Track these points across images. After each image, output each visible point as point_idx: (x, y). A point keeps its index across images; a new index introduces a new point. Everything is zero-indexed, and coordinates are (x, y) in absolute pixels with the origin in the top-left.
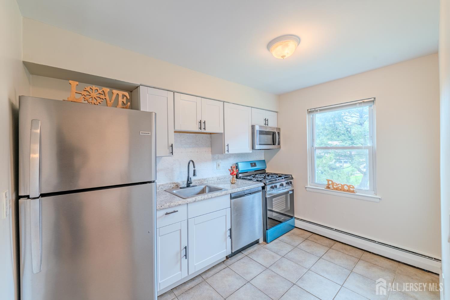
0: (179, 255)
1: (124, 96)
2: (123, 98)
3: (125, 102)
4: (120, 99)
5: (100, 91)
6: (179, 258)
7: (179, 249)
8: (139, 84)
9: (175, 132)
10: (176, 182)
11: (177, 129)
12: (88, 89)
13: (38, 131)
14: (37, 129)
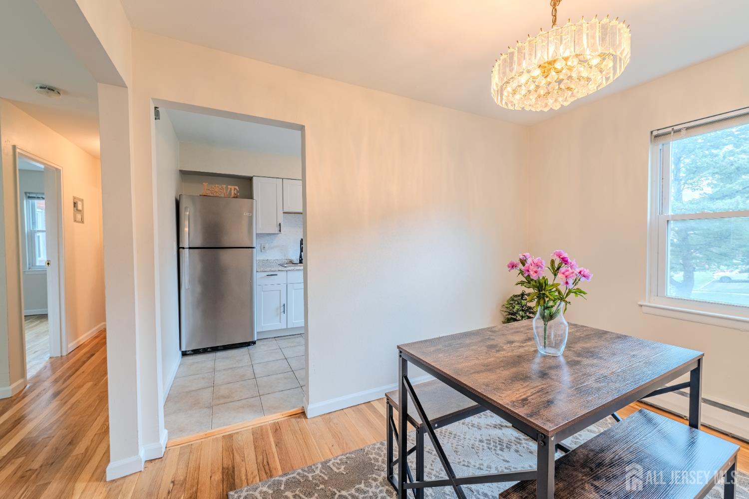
0: (279, 310)
1: (235, 189)
2: (234, 190)
3: (236, 193)
4: (233, 191)
5: (220, 187)
6: (279, 312)
7: (279, 306)
8: (252, 175)
9: (284, 213)
10: (290, 259)
11: (286, 210)
12: (213, 187)
13: (188, 213)
14: (187, 212)
